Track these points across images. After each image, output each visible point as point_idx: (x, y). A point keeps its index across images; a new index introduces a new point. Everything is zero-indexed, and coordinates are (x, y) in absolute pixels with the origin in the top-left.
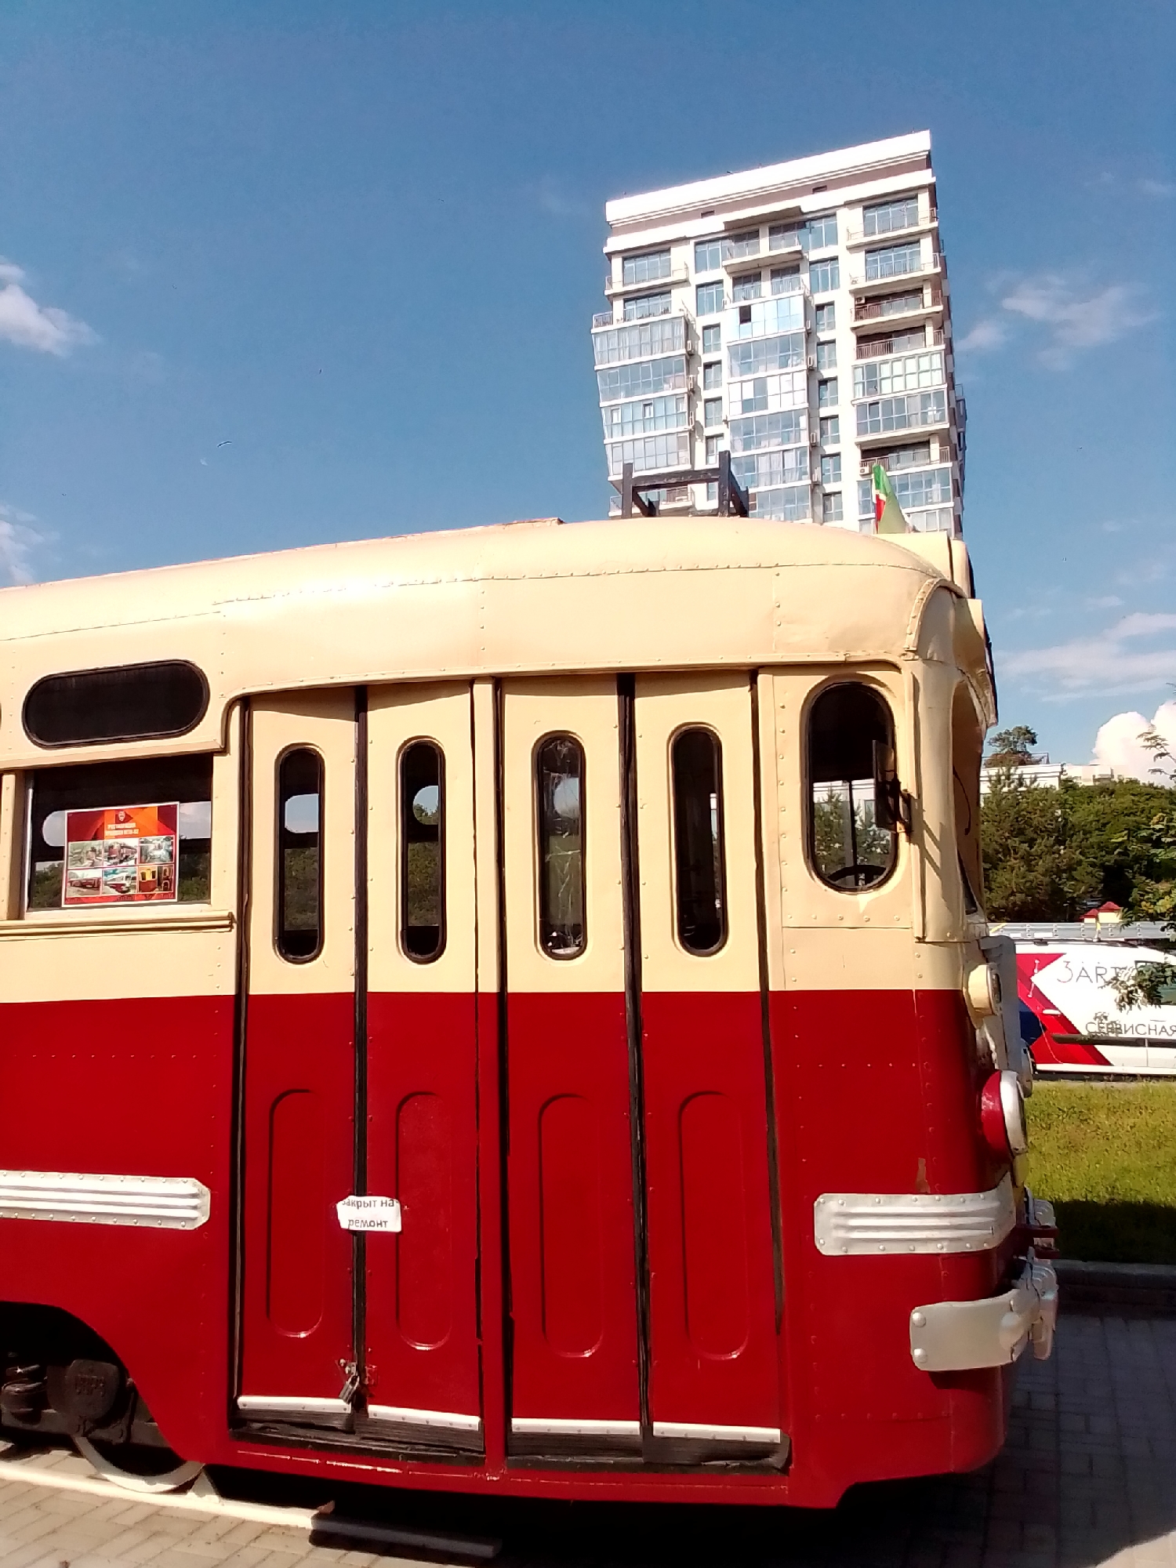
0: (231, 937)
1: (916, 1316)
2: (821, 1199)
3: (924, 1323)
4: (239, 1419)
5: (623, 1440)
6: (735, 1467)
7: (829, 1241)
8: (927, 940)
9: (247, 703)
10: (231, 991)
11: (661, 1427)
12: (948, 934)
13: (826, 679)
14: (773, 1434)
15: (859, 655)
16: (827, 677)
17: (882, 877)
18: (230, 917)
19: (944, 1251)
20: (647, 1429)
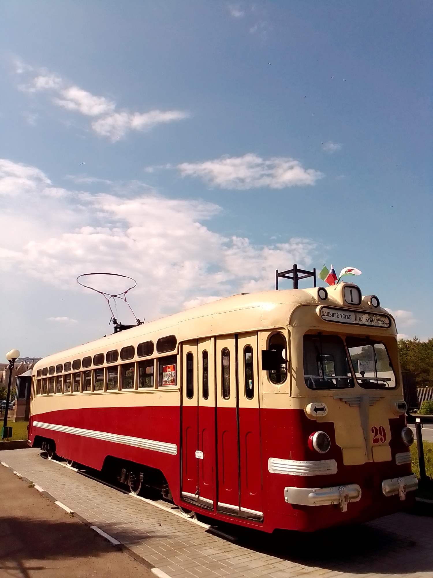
0: (179, 393)
1: (286, 489)
2: (269, 459)
3: (287, 491)
4: (182, 497)
5: (237, 511)
6: (254, 520)
7: (272, 469)
8: (292, 396)
9: (182, 343)
10: (179, 405)
11: (242, 509)
12: (298, 395)
13: (271, 333)
14: (260, 514)
15: (277, 326)
16: (271, 332)
17: (284, 381)
18: (179, 389)
19: (295, 475)
20: (240, 508)
